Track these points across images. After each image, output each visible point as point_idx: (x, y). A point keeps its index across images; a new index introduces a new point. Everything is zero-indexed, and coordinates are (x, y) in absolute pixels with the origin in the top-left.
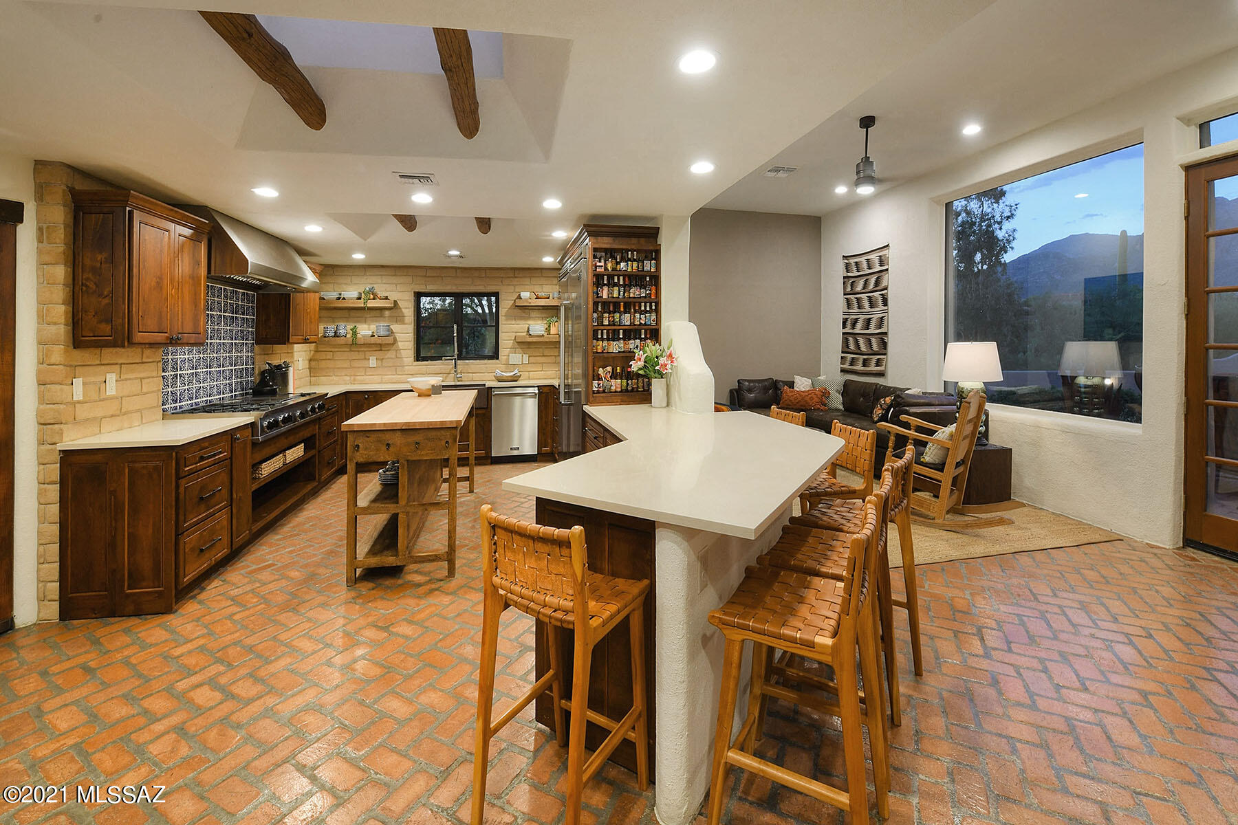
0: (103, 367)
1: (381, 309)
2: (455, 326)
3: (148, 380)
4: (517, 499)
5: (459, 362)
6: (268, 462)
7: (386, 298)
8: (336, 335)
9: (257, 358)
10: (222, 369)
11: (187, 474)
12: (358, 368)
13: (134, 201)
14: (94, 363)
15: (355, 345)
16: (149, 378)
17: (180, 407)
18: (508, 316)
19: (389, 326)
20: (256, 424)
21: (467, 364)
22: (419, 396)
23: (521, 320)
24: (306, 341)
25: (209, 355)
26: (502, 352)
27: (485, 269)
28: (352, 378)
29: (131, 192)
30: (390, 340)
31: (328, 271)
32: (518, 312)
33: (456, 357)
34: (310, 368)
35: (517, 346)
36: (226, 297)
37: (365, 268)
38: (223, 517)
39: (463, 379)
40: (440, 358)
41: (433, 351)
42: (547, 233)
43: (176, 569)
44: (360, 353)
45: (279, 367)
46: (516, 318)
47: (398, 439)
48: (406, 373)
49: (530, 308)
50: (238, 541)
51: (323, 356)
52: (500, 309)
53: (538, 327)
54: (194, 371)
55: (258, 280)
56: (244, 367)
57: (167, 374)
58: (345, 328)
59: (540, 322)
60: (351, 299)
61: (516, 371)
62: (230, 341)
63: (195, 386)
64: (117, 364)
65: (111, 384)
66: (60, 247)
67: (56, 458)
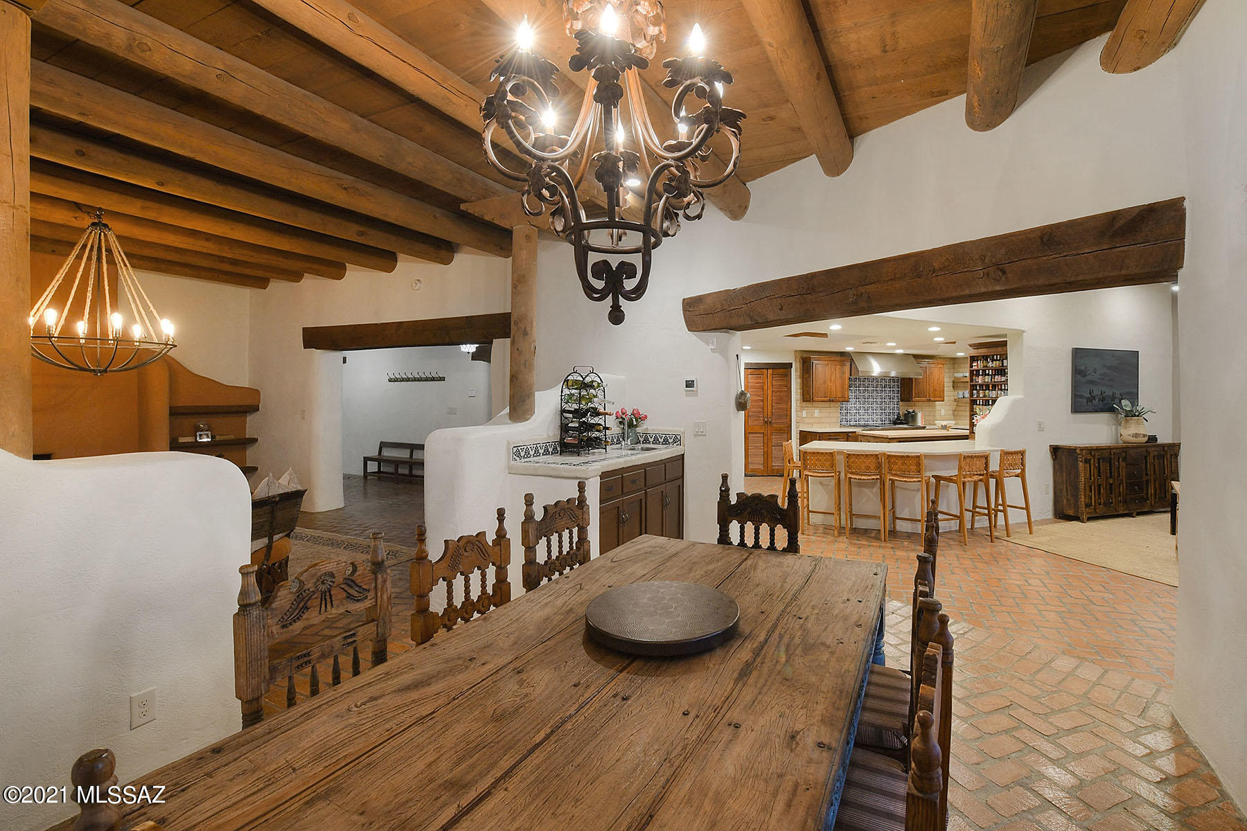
0: (814, 408)
3: (832, 413)
9: (901, 408)
10: (875, 411)
14: (811, 407)
17: (849, 424)
25: (866, 406)
34: (954, 415)
54: (857, 411)
56: (891, 411)
57: (842, 412)
62: (888, 400)
63: (858, 417)
64: (819, 407)
65: (817, 413)
66: (799, 374)
67: (799, 432)
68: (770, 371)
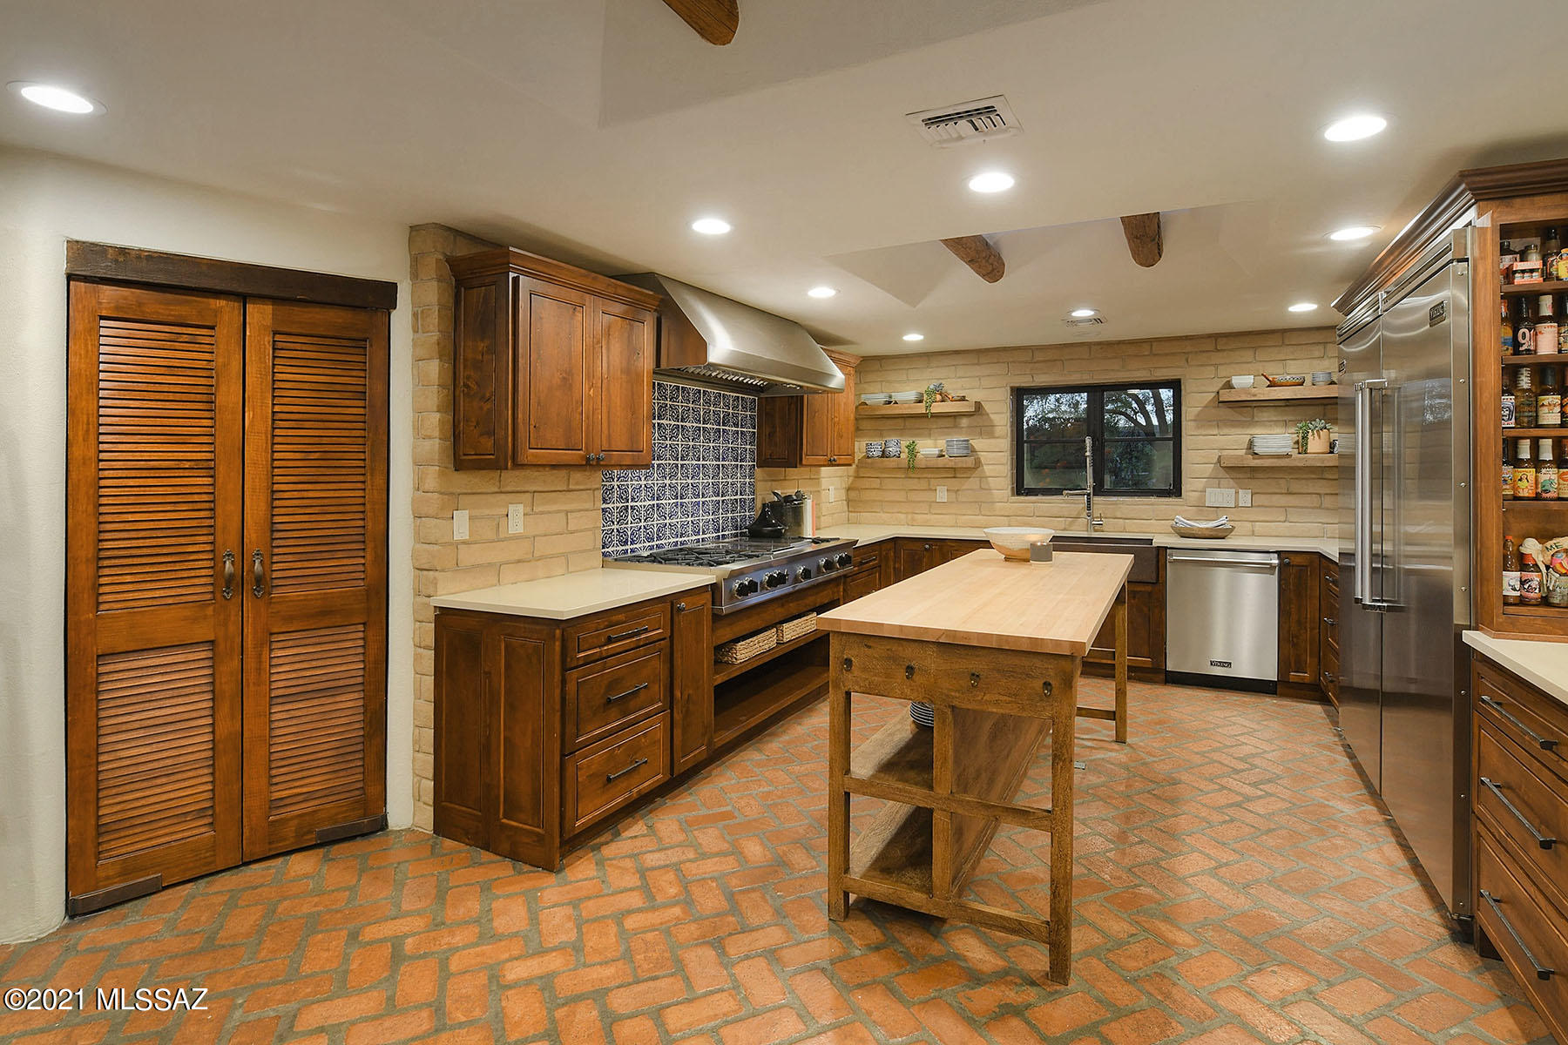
0: (503, 496)
1: (955, 416)
2: (1088, 441)
3: (578, 514)
4: (1232, 783)
5: (1097, 499)
6: (748, 641)
7: (963, 399)
8: (884, 455)
9: (760, 486)
10: (701, 500)
11: (581, 663)
12: (919, 502)
13: (519, 262)
14: (489, 491)
15: (913, 468)
16: (580, 511)
17: (632, 551)
18: (1202, 421)
19: (968, 441)
20: (718, 587)
21: (1115, 504)
22: (1007, 559)
23: (1233, 426)
24: (831, 463)
25: (680, 481)
26: (1187, 485)
27: (1150, 341)
28: (910, 516)
29: (511, 249)
30: (970, 462)
31: (867, 366)
32: (1225, 412)
33: (1089, 491)
34: (848, 501)
35: (1222, 473)
36: (708, 403)
37: (928, 356)
38: (656, 727)
39: (1104, 528)
40: (1058, 492)
41: (1048, 480)
42: (1317, 237)
43: (561, 806)
44: (922, 481)
45: (788, 499)
46: (1220, 423)
47: (931, 662)
48: (997, 513)
49: (1254, 404)
50: (683, 763)
51: (866, 483)
52: (1183, 408)
53: (1275, 440)
54: (655, 502)
55: (763, 379)
56: (738, 497)
57: (610, 506)
58: (897, 444)
59: (1278, 430)
60: (906, 402)
61: (1223, 520)
62: (715, 463)
63: (656, 522)
64: (527, 492)
65: (517, 518)
66: (434, 336)
67: (431, 615)
68: (260, 315)
